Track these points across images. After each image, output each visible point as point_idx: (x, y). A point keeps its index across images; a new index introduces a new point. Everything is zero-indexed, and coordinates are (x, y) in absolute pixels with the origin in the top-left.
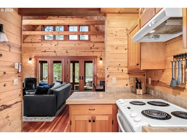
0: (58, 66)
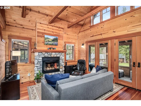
0: (126, 50)
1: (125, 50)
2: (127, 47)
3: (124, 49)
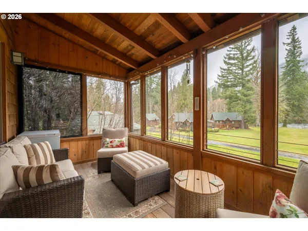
1: (242, 105)
2: (246, 98)
3: (241, 103)
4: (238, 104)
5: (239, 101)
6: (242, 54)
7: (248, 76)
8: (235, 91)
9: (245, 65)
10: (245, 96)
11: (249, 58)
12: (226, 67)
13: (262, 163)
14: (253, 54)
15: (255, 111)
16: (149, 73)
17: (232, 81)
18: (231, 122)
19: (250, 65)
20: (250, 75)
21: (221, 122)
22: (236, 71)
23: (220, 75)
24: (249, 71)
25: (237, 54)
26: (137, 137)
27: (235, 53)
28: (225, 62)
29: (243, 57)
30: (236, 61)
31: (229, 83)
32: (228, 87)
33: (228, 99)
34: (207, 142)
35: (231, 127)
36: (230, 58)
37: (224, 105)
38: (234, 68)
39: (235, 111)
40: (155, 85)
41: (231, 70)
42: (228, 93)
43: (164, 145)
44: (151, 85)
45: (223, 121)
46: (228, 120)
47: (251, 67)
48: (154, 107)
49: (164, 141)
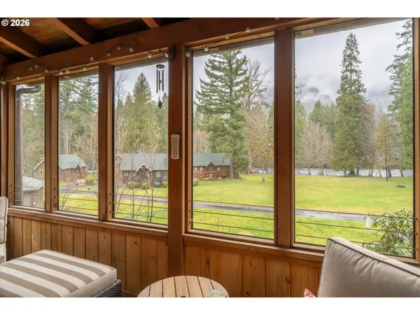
1: (231, 141)
2: (236, 131)
3: (229, 139)
4: (225, 140)
5: (227, 136)
6: (230, 65)
7: (238, 98)
8: (221, 120)
9: (234, 82)
10: (235, 128)
11: (239, 72)
12: (208, 80)
13: (276, 244)
14: (244, 67)
15: (247, 152)
16: (68, 72)
17: (216, 104)
18: (215, 167)
19: (241, 82)
20: (241, 98)
21: (201, 169)
22: (223, 89)
23: (200, 92)
24: (239, 91)
25: (224, 63)
26: (35, 215)
27: (221, 60)
28: (207, 72)
29: (231, 69)
30: (222, 74)
31: (212, 107)
32: (211, 112)
33: (211, 132)
34: (192, 217)
35: (216, 177)
36: (214, 68)
37: (206, 140)
38: (220, 84)
39: (221, 151)
40: (77, 95)
41: (216, 86)
42: (212, 122)
43: (104, 229)
44: (68, 95)
45: (204, 167)
46: (211, 165)
47: (242, 85)
48: (74, 139)
49: (105, 220)
